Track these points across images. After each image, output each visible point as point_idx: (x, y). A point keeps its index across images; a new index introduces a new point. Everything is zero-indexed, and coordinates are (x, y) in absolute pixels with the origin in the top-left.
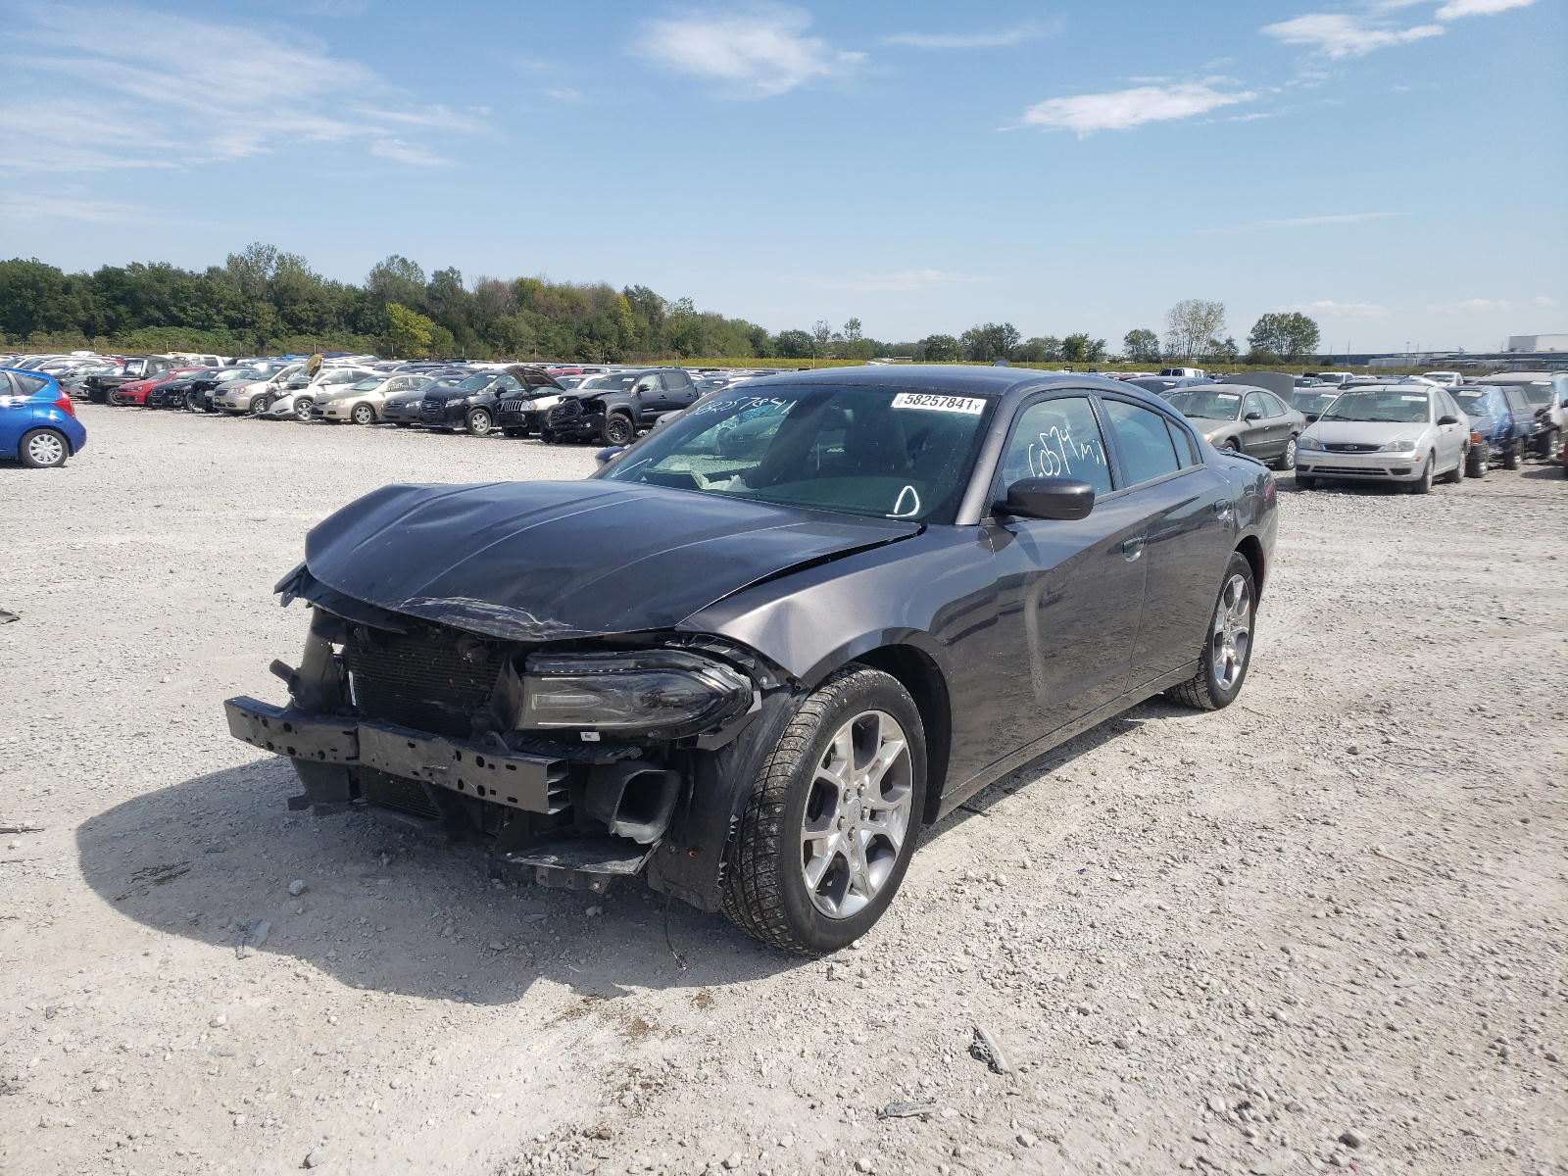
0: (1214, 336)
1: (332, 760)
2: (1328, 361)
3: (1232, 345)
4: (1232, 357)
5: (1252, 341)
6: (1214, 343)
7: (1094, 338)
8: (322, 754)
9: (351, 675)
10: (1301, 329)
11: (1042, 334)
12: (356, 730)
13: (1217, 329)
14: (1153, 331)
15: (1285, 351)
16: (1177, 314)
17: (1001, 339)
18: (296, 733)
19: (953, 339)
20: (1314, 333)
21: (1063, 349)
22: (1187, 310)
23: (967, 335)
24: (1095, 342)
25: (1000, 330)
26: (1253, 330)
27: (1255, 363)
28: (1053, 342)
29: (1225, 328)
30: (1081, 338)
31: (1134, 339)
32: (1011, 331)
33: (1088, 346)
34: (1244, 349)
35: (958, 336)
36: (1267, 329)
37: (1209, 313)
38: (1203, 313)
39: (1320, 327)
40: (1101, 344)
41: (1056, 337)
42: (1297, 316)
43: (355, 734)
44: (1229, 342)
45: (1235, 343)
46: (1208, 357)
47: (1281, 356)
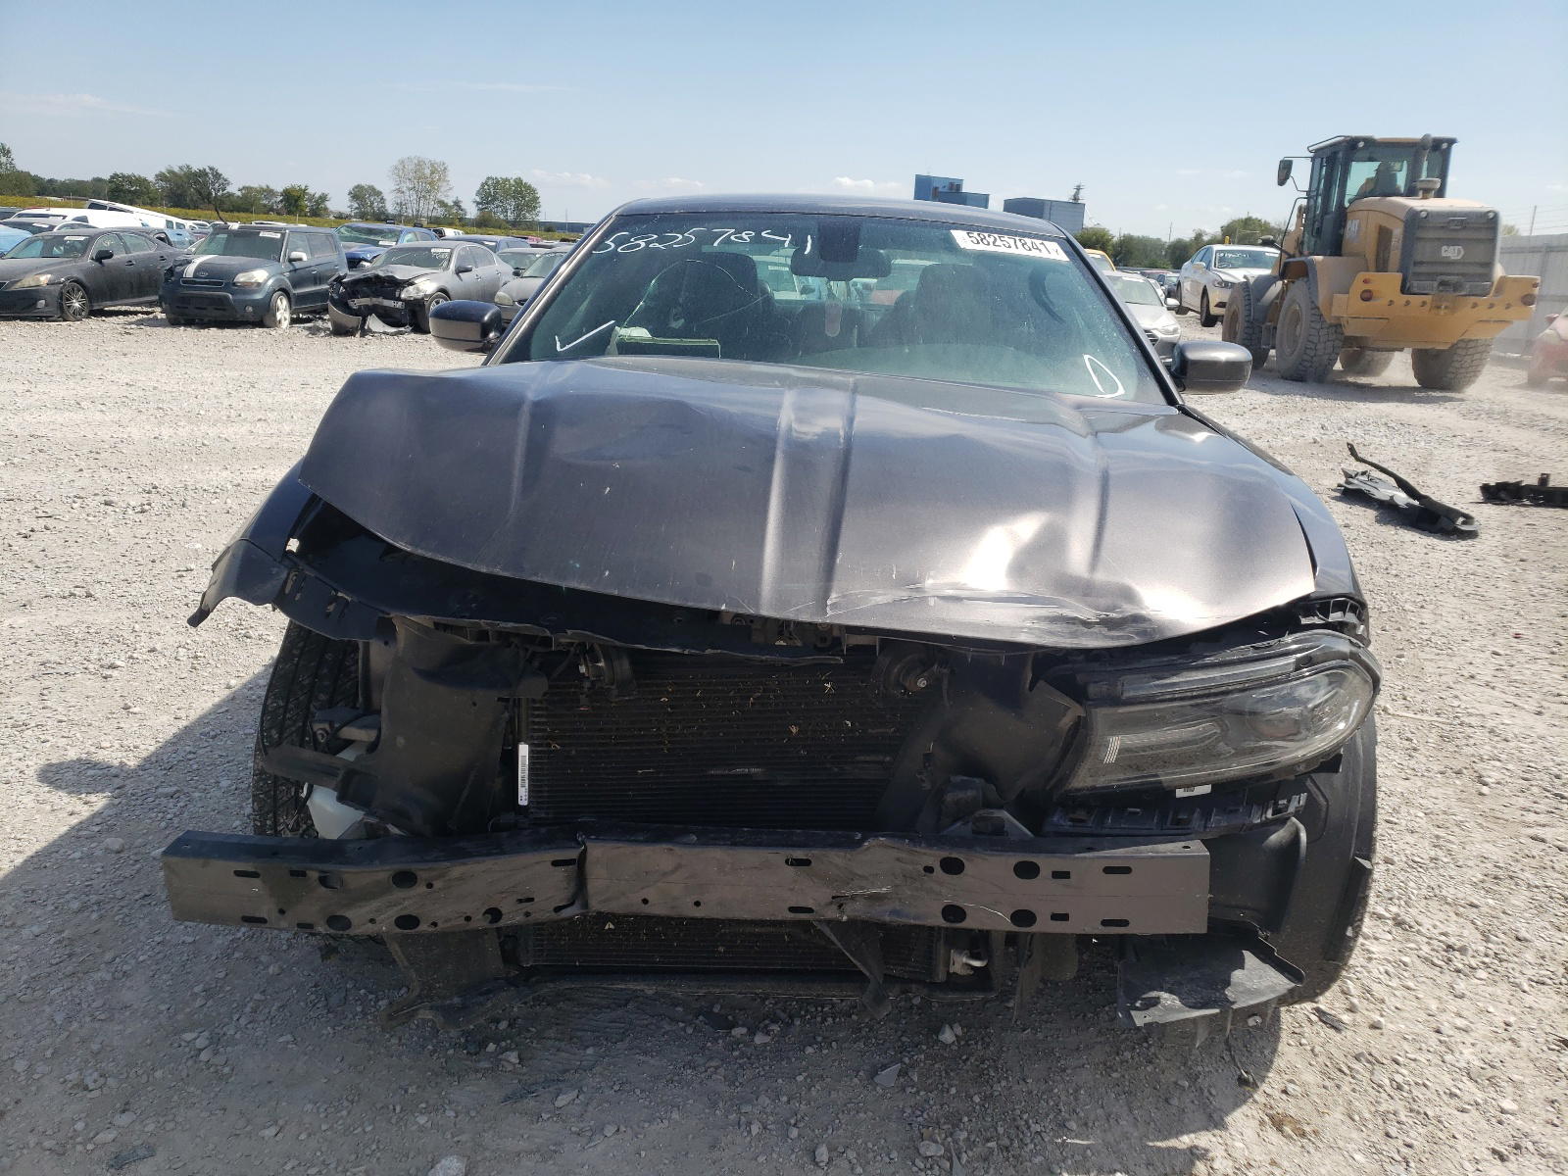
0: (441, 196)
1: (519, 919)
2: (550, 228)
3: (460, 207)
4: (461, 219)
5: (478, 203)
6: (442, 204)
7: (315, 190)
8: (495, 914)
9: (524, 750)
10: (522, 195)
11: (256, 183)
12: (584, 854)
13: (442, 189)
14: (378, 188)
15: (511, 216)
16: (399, 171)
17: (205, 184)
18: (430, 886)
19: (145, 180)
20: (535, 199)
21: (281, 201)
22: (411, 167)
23: (161, 177)
24: (317, 196)
25: (203, 173)
26: (478, 193)
27: (486, 226)
28: (269, 192)
29: (451, 189)
30: (301, 189)
31: (358, 194)
32: (217, 176)
33: (310, 201)
34: (472, 212)
35: (151, 178)
36: (493, 192)
37: (432, 173)
38: (427, 172)
39: (540, 193)
40: (323, 198)
41: (272, 187)
42: (519, 182)
43: (580, 863)
44: (457, 204)
45: (463, 206)
46: (437, 218)
47: (508, 222)
